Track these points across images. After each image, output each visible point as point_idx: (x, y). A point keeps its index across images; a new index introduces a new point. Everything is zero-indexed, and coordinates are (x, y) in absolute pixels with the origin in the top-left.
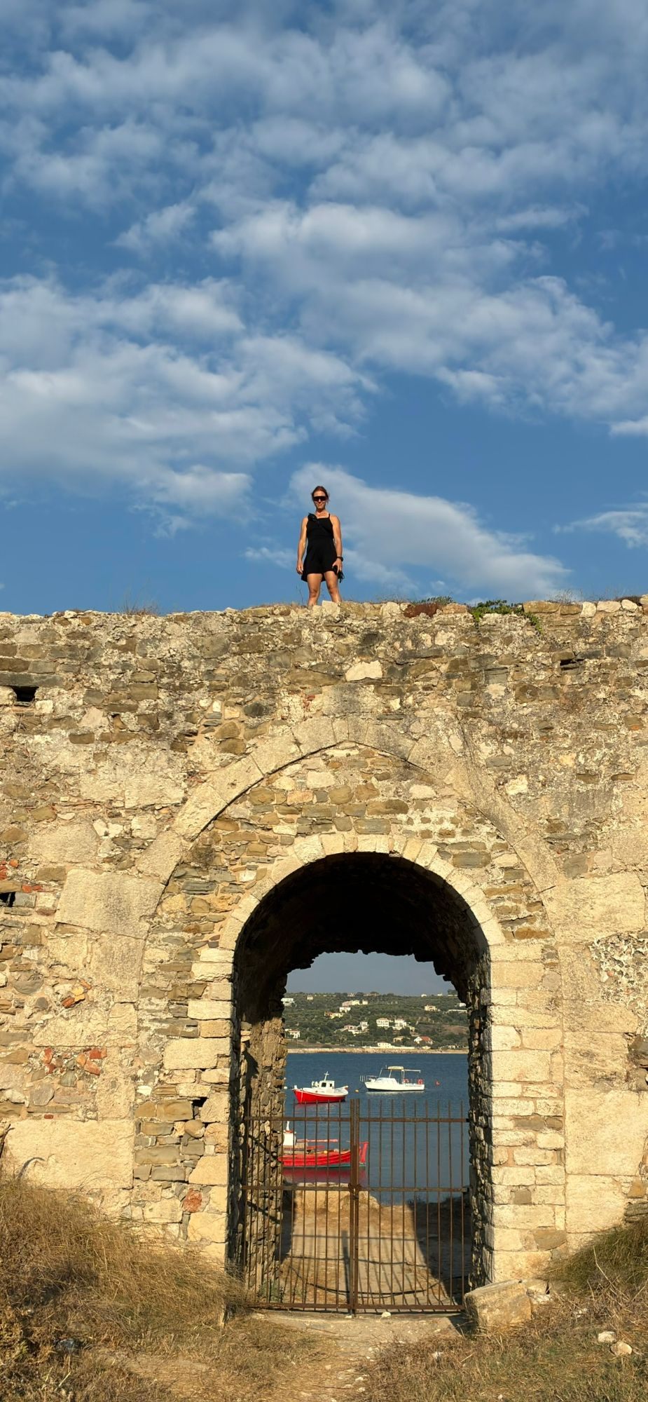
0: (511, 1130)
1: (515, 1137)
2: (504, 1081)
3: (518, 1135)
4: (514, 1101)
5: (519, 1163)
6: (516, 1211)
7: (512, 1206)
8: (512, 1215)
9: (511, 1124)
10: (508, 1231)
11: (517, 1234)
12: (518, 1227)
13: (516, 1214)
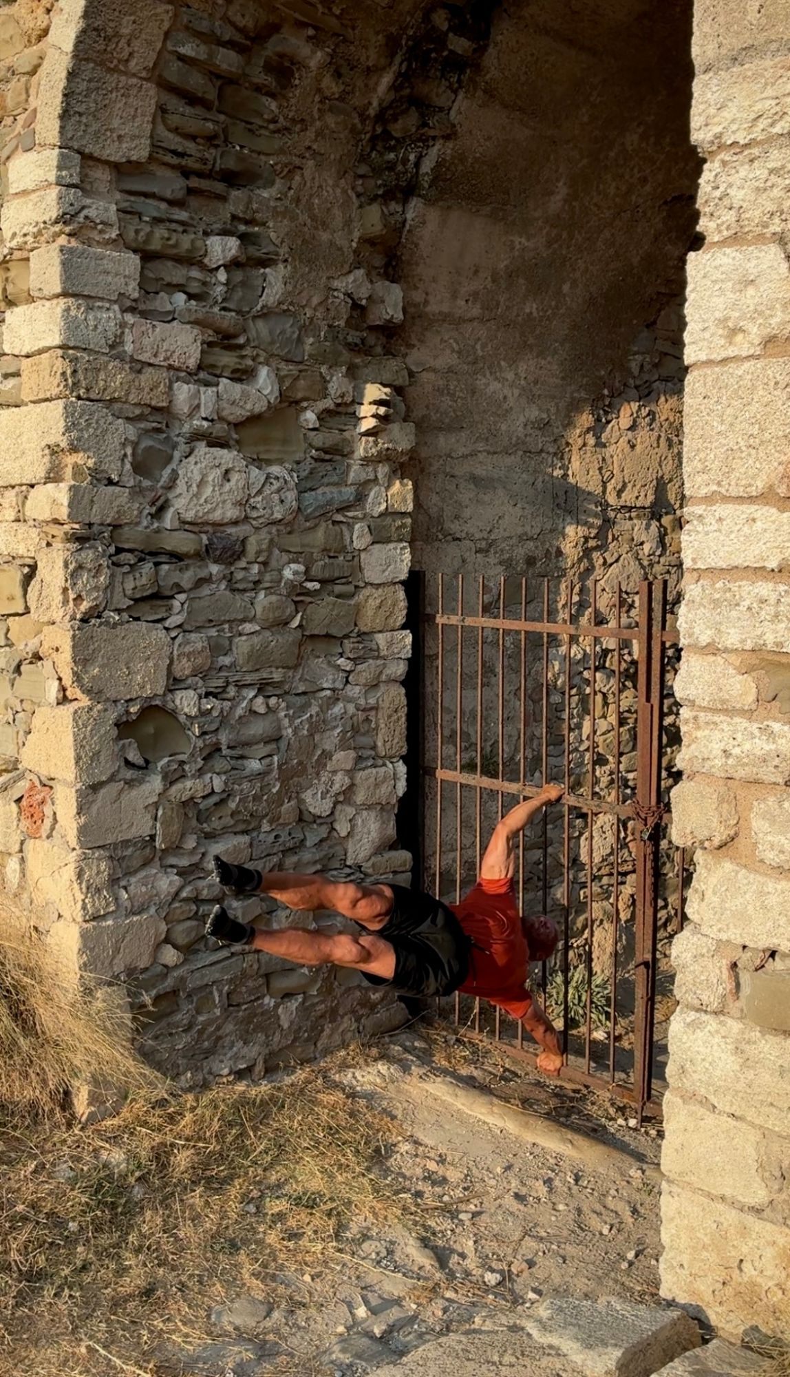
0: (742, 712)
1: (762, 746)
2: (726, 499)
3: (771, 735)
4: (765, 588)
5: (771, 856)
6: (751, 1050)
7: (735, 1026)
8: (728, 1063)
9: (742, 689)
10: (710, 1119)
11: (747, 1143)
12: (751, 1115)
13: (746, 1063)
